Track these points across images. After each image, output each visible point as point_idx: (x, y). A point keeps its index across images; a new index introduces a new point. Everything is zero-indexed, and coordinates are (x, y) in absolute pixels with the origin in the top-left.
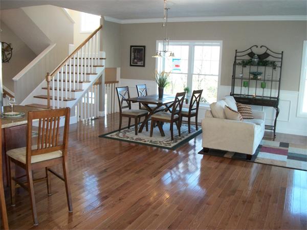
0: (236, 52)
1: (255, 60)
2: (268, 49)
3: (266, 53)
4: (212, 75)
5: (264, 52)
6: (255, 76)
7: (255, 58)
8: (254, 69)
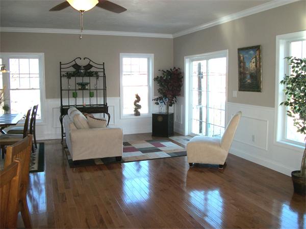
0: (61, 64)
1: (82, 71)
2: (90, 60)
3: (89, 64)
4: (33, 89)
5: (87, 64)
6: (83, 86)
7: (81, 70)
8: (79, 80)
